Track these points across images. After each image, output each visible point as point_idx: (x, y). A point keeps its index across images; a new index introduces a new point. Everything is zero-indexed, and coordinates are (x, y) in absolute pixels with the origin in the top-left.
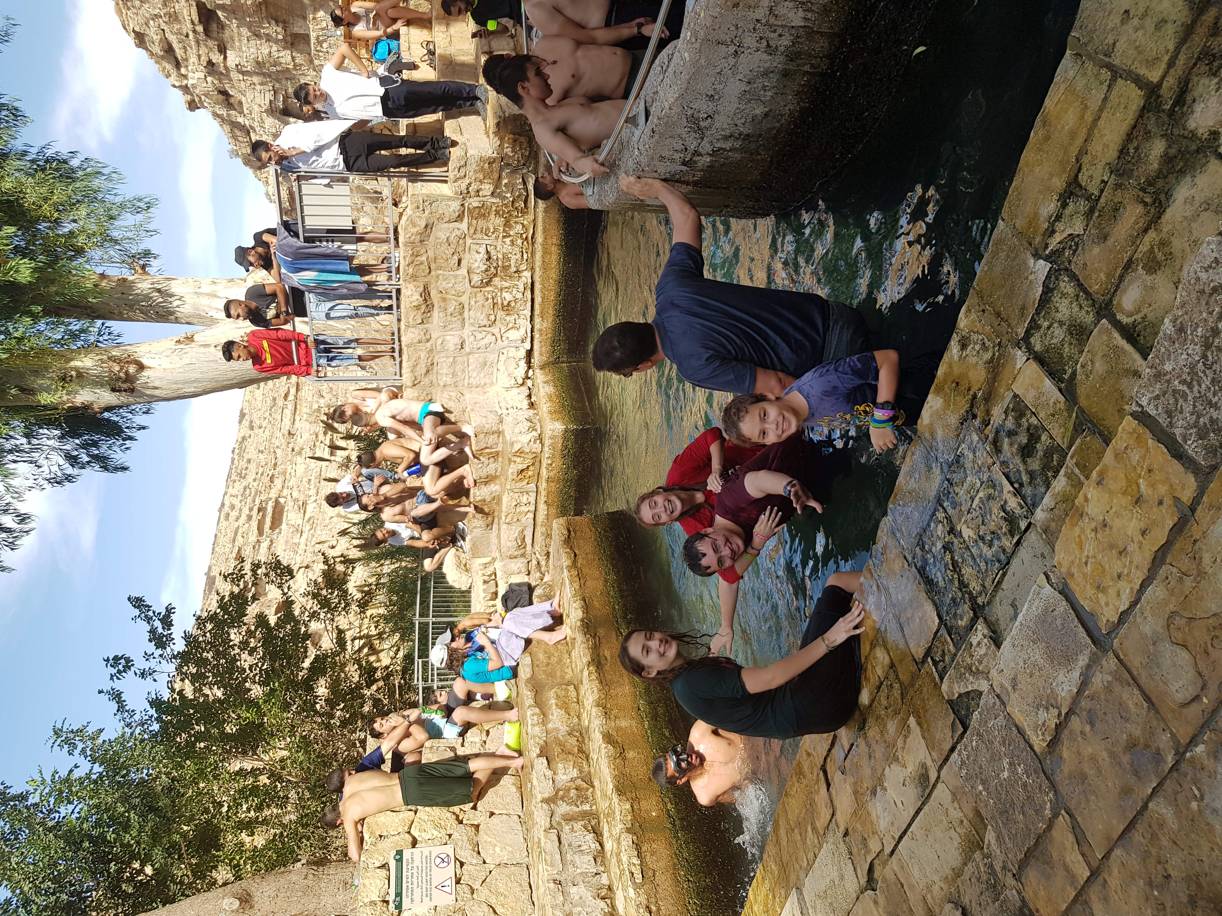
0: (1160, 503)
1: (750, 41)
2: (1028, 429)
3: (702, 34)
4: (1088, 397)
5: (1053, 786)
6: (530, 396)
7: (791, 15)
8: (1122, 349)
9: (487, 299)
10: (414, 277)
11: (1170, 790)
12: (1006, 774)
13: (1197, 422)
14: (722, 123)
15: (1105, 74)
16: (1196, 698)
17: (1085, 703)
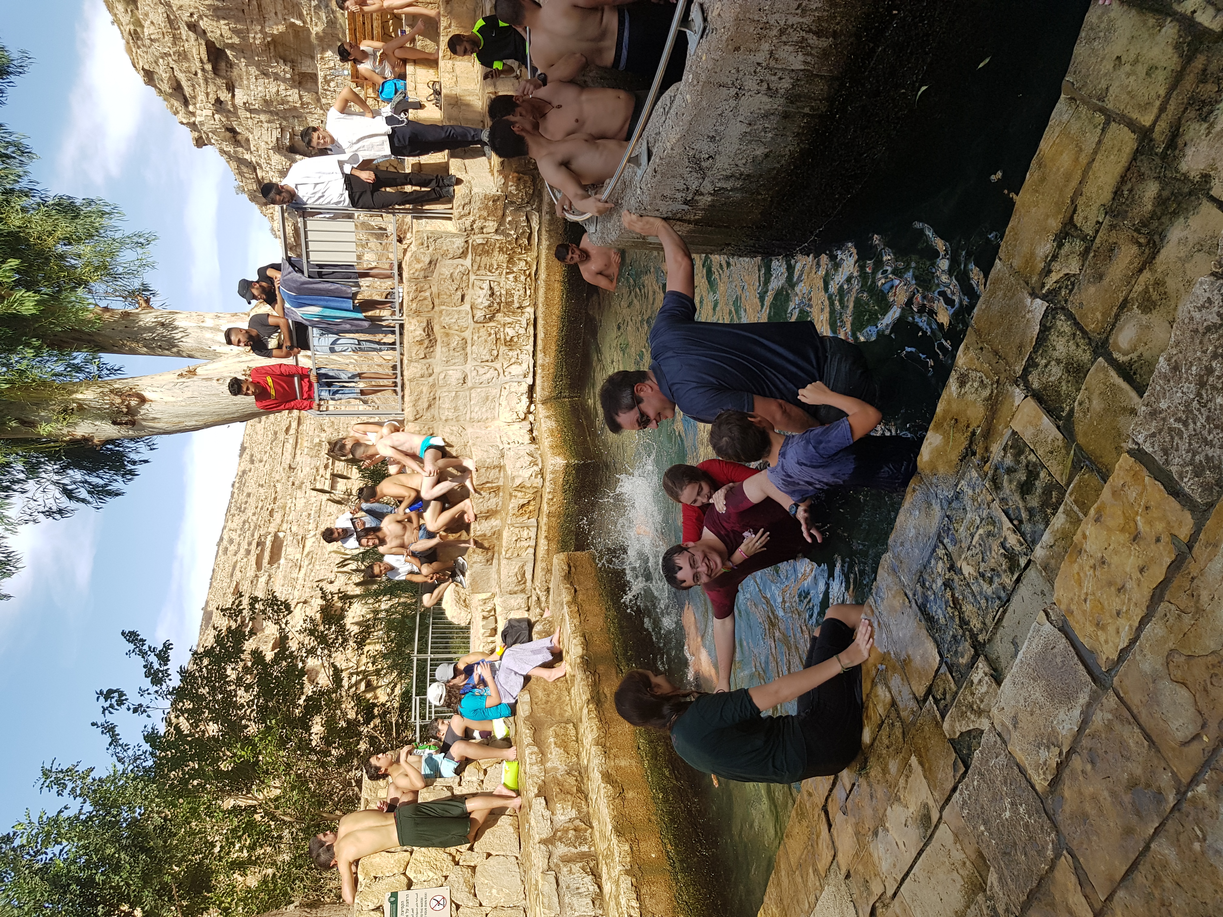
0: (1158, 540)
1: (750, 83)
2: (1027, 466)
3: (703, 78)
4: (1085, 434)
5: (1055, 826)
6: (531, 431)
7: (791, 58)
8: (1119, 387)
9: (490, 335)
10: (417, 313)
11: (1172, 831)
12: (1008, 814)
13: (1193, 459)
14: (723, 163)
15: (1100, 118)
16: (1197, 737)
17: (1085, 742)
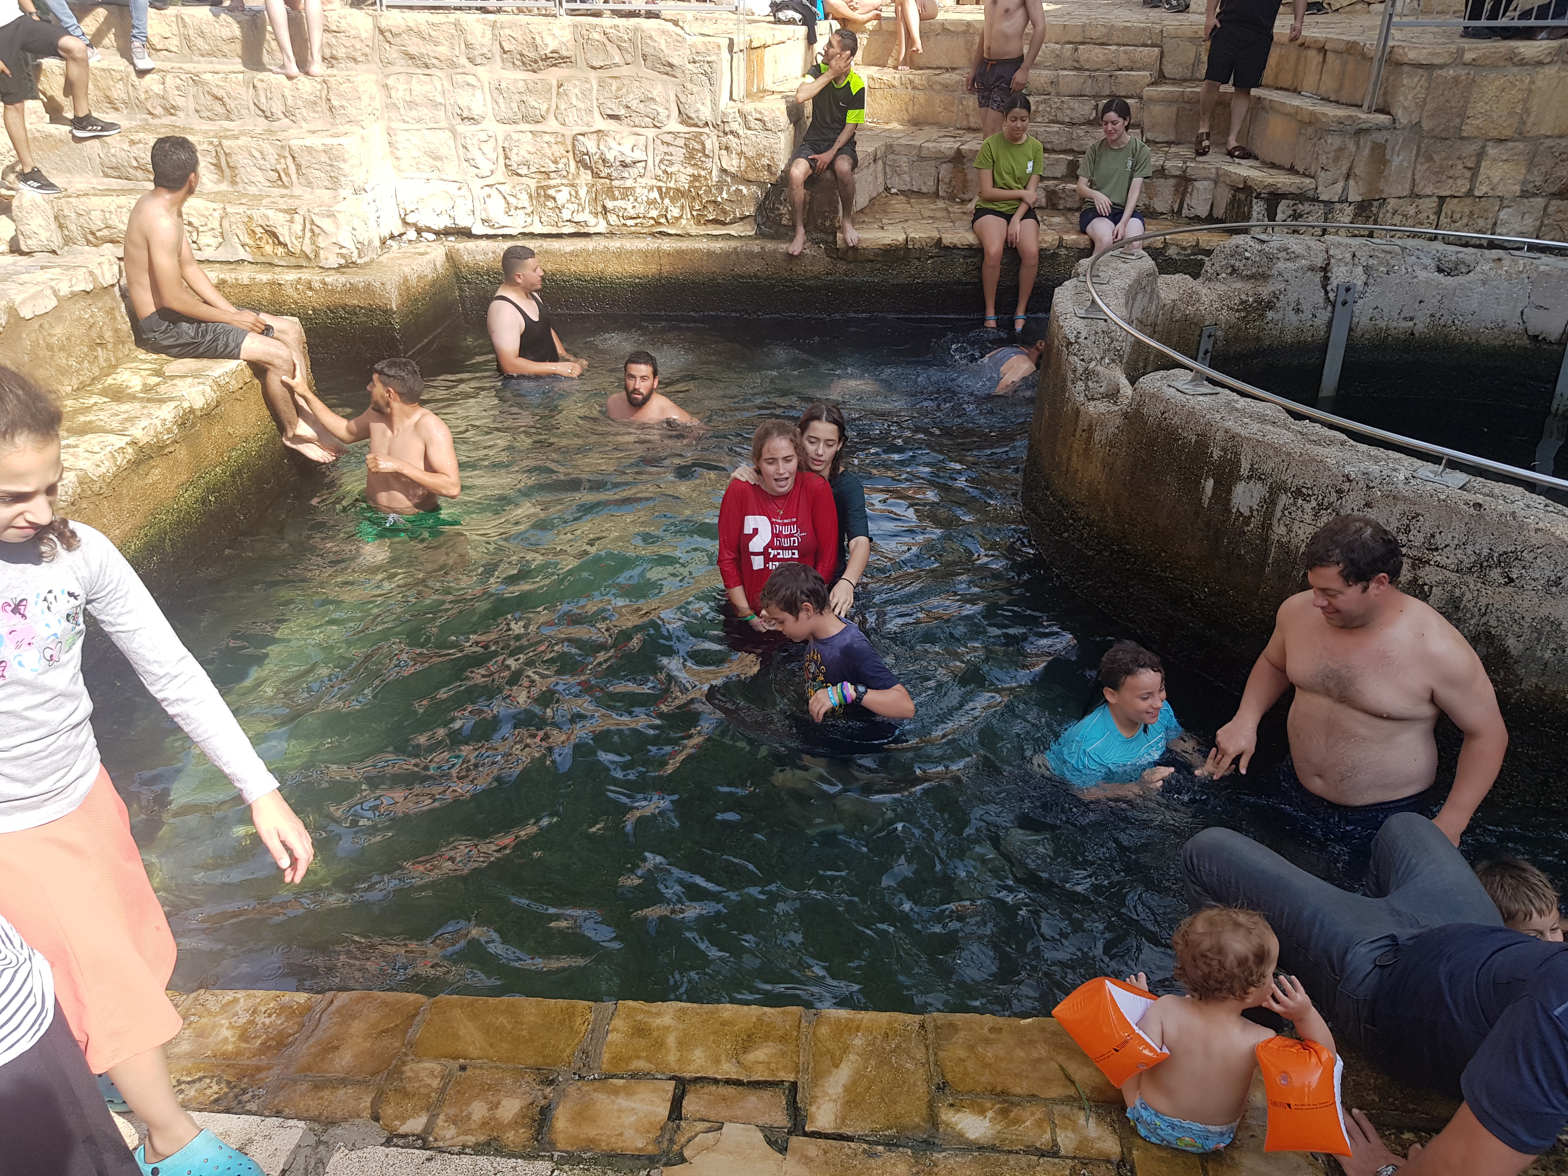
6: (394, 237)
9: (555, 162)
10: (583, 40)
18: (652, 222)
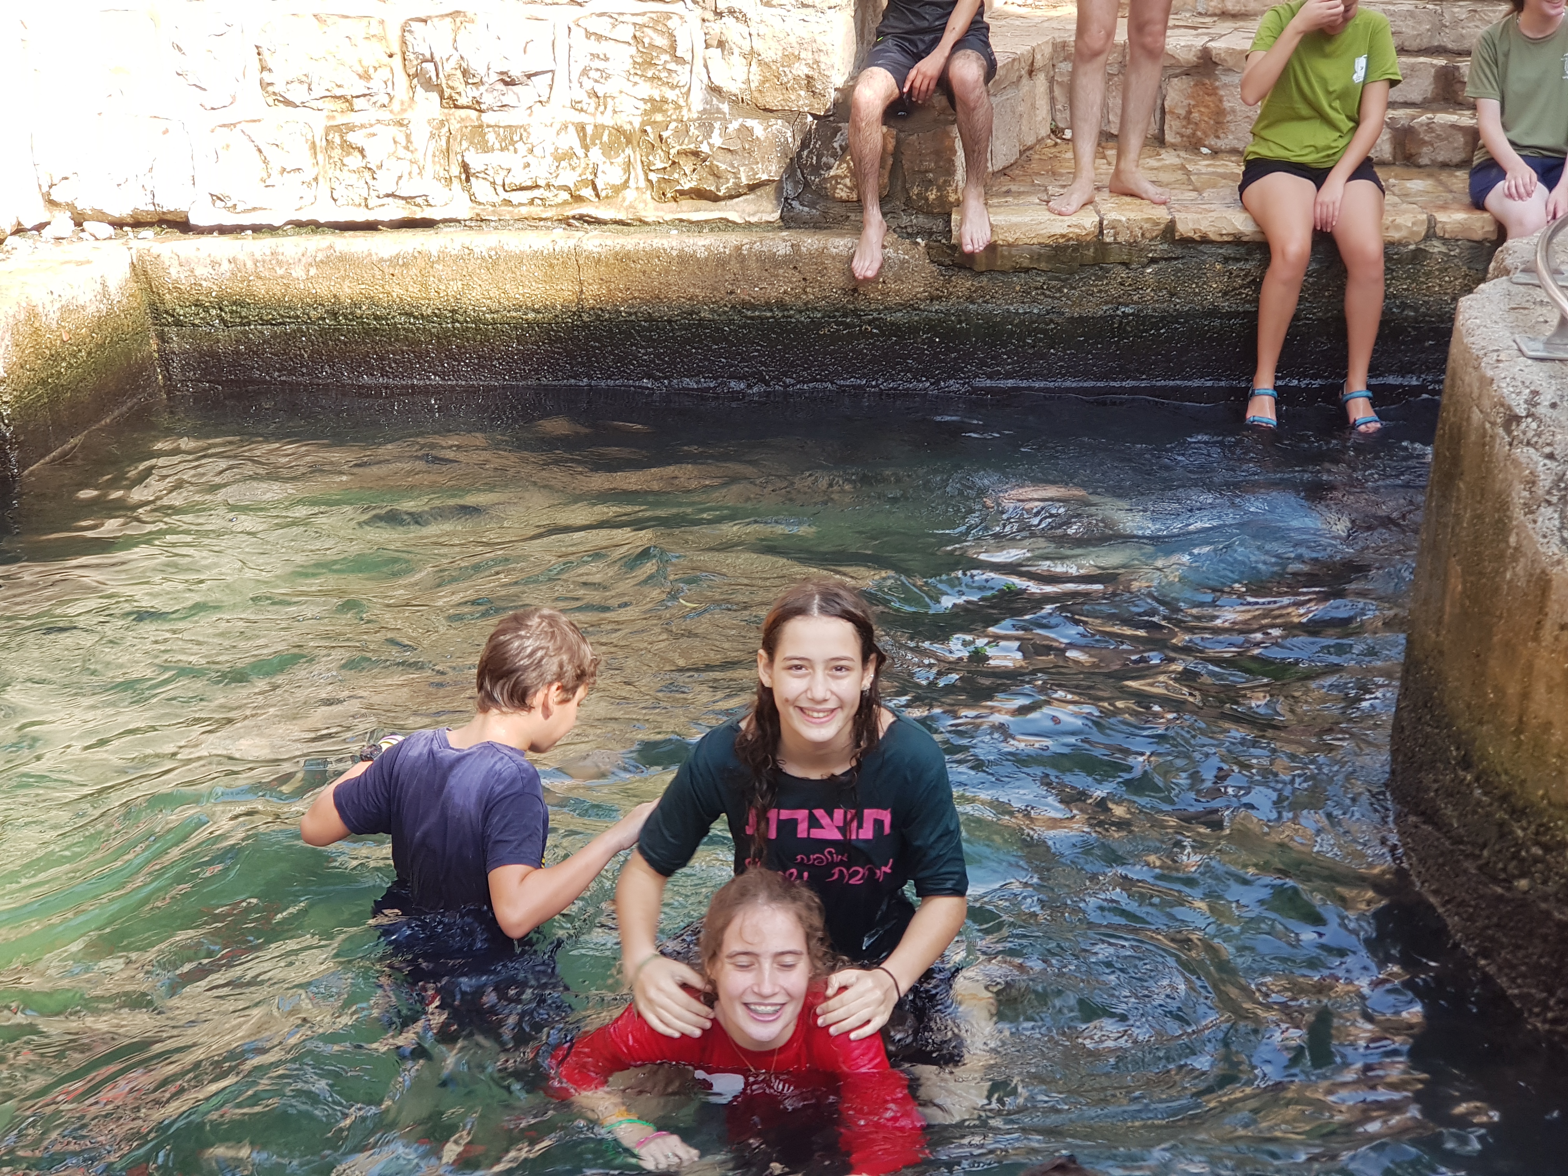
6: (21, 230)
18: (565, 196)
